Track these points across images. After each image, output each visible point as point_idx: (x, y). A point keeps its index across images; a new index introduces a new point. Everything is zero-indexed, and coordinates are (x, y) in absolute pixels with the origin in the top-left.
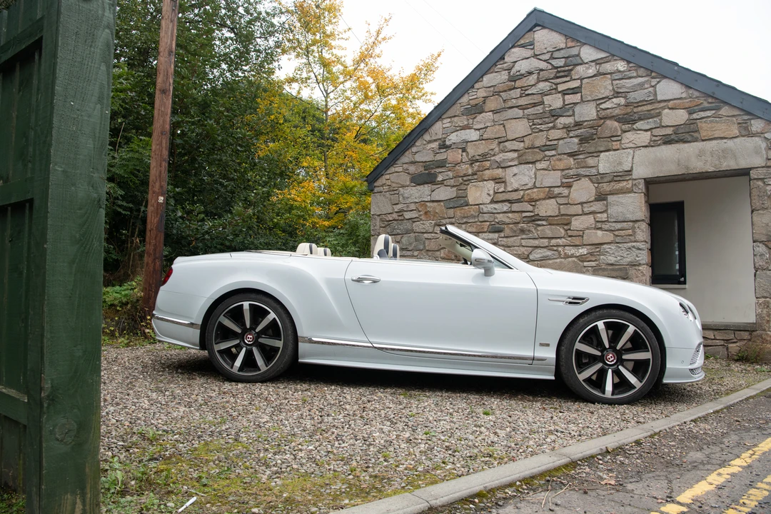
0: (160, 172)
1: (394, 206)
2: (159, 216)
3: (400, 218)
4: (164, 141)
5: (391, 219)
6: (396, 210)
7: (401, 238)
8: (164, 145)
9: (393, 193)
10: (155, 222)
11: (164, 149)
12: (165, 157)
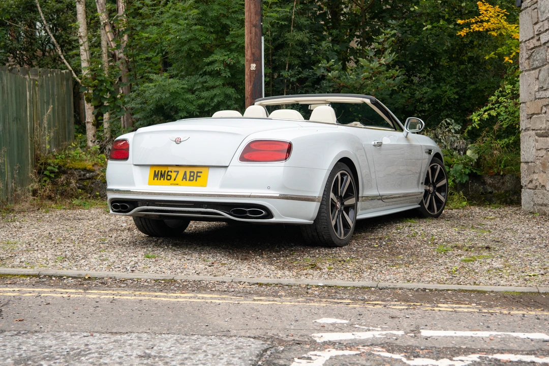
0: (251, 39)
1: (535, 27)
2: (252, 84)
3: (538, 44)
4: (252, 6)
5: (532, 46)
6: (536, 33)
7: (539, 73)
8: (253, 10)
9: (533, 7)
10: (249, 91)
11: (253, 15)
12: (254, 22)
